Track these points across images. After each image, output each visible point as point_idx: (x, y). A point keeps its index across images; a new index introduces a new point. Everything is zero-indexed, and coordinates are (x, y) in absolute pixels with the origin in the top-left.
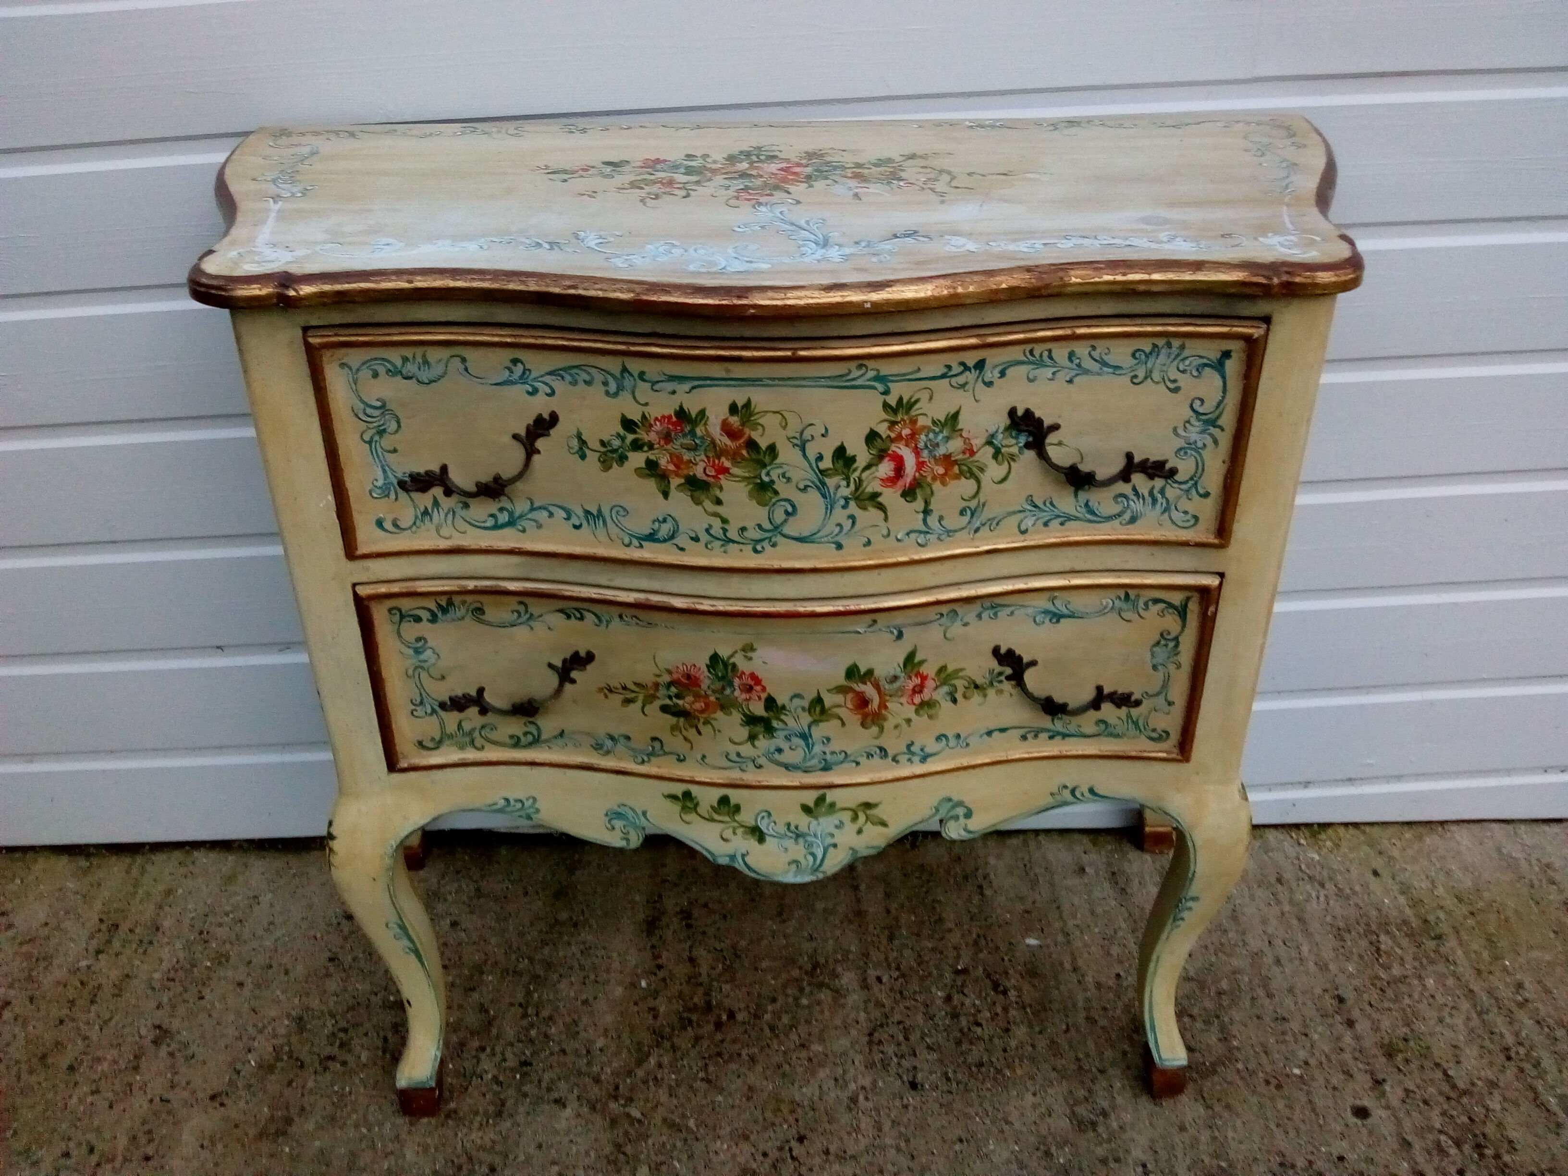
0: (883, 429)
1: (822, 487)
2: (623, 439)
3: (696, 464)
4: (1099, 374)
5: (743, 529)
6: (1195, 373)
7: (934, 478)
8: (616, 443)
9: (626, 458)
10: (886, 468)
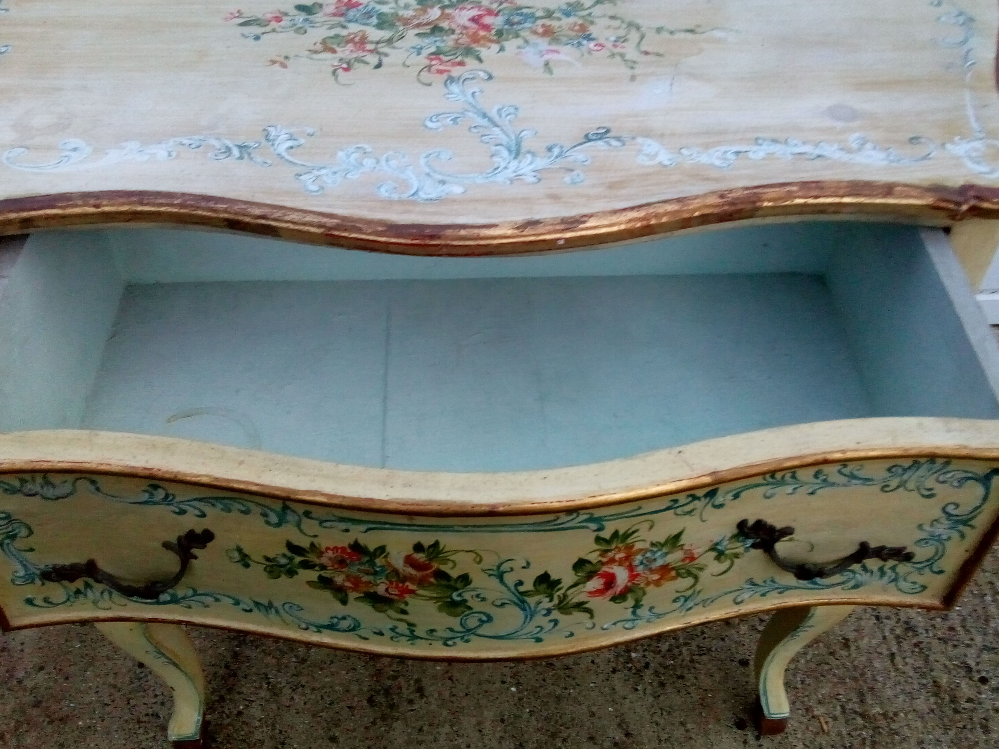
0: (594, 557)
1: (522, 604)
2: (291, 559)
3: (378, 585)
4: (845, 485)
5: (432, 631)
6: (955, 484)
7: (648, 584)
8: (283, 561)
9: (297, 573)
10: (595, 583)
